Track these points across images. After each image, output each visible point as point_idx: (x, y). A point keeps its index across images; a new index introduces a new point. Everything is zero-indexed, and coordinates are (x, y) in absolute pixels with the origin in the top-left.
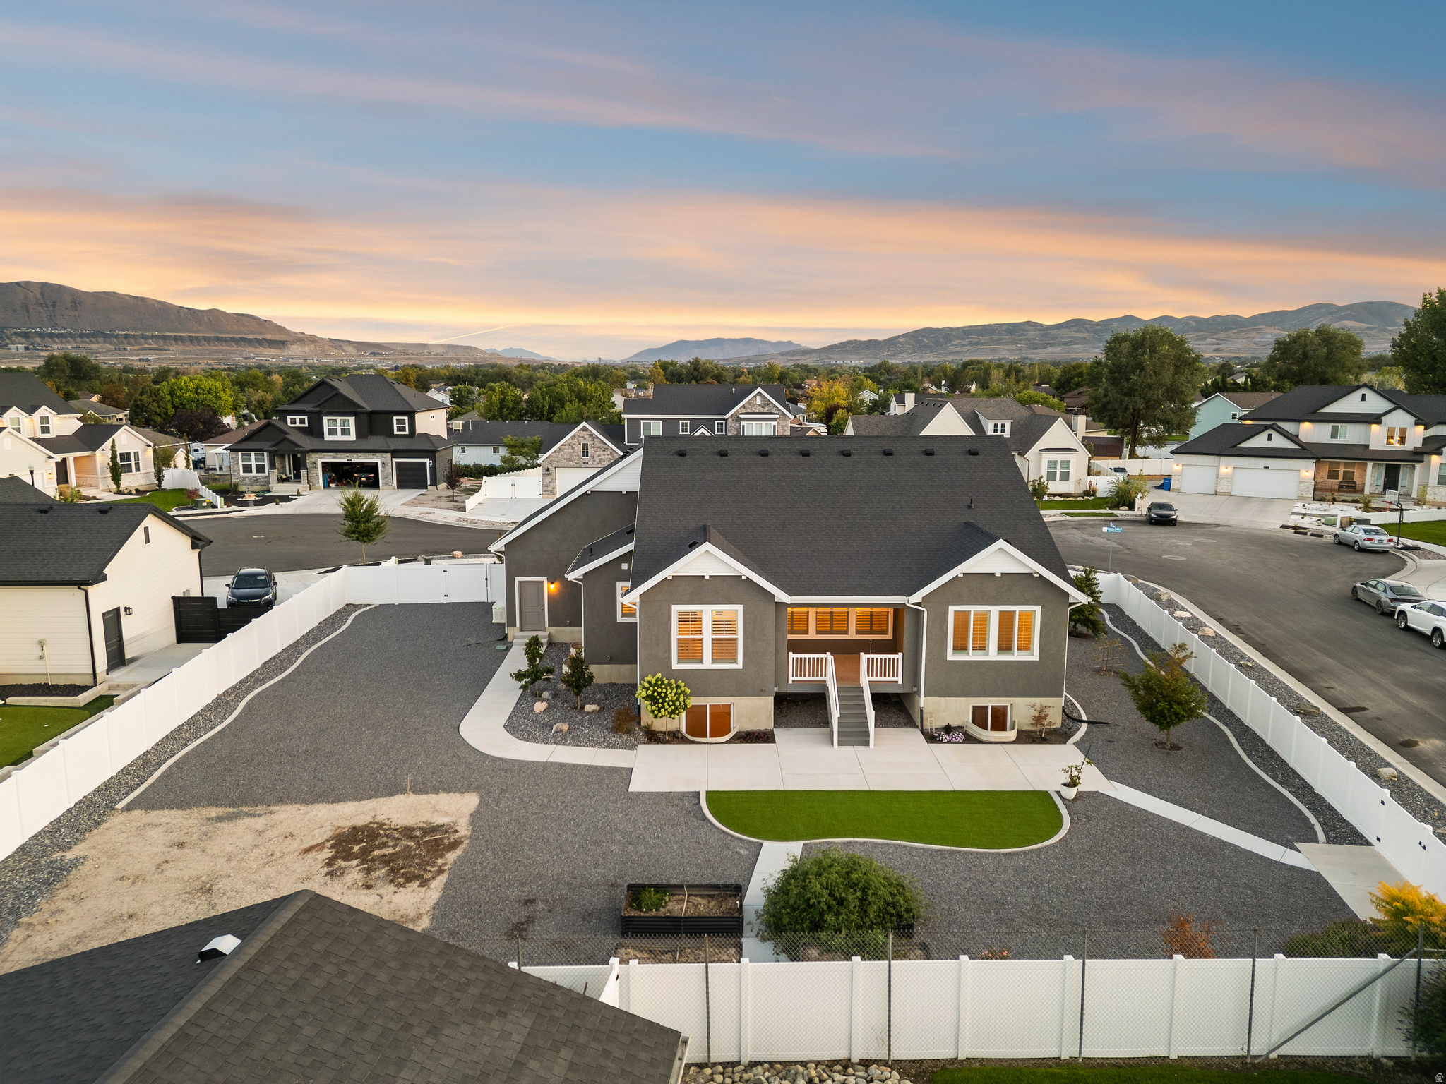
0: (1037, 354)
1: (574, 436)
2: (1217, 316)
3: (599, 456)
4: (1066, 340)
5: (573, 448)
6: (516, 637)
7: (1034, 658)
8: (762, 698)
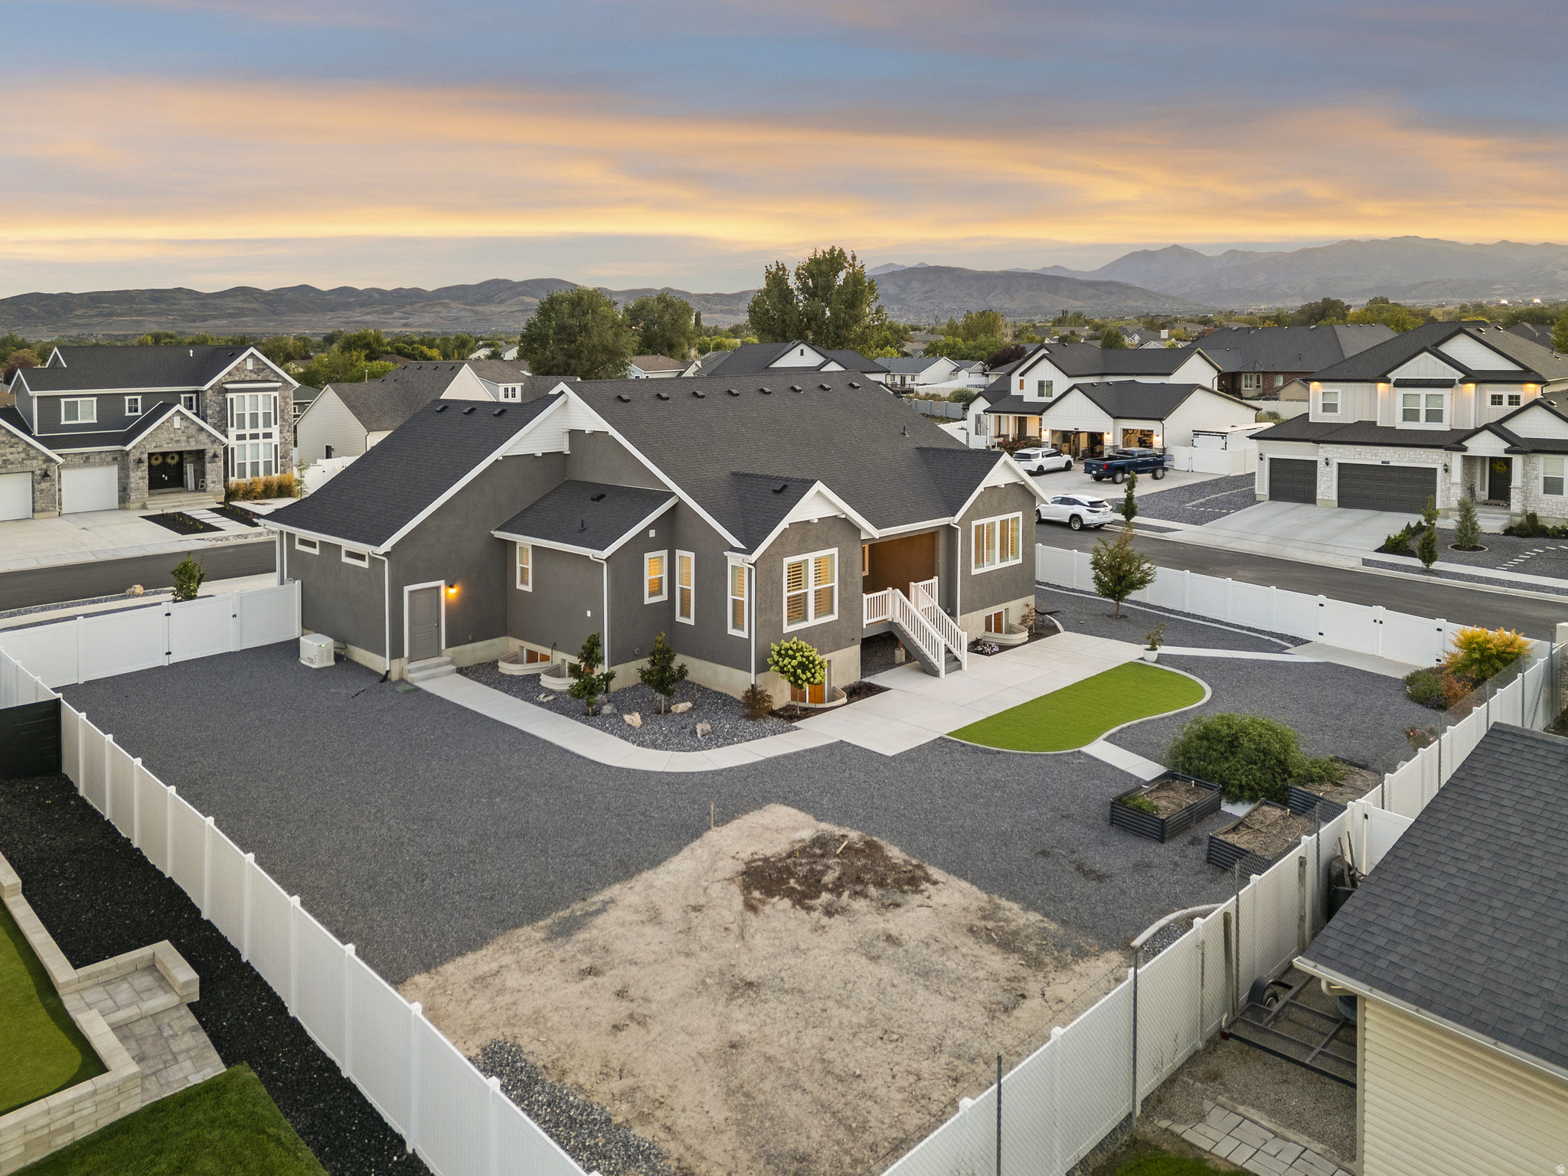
0: (196, 327)
2: (401, 289)
4: (232, 311)
6: (409, 671)
7: (1020, 561)
8: (853, 647)
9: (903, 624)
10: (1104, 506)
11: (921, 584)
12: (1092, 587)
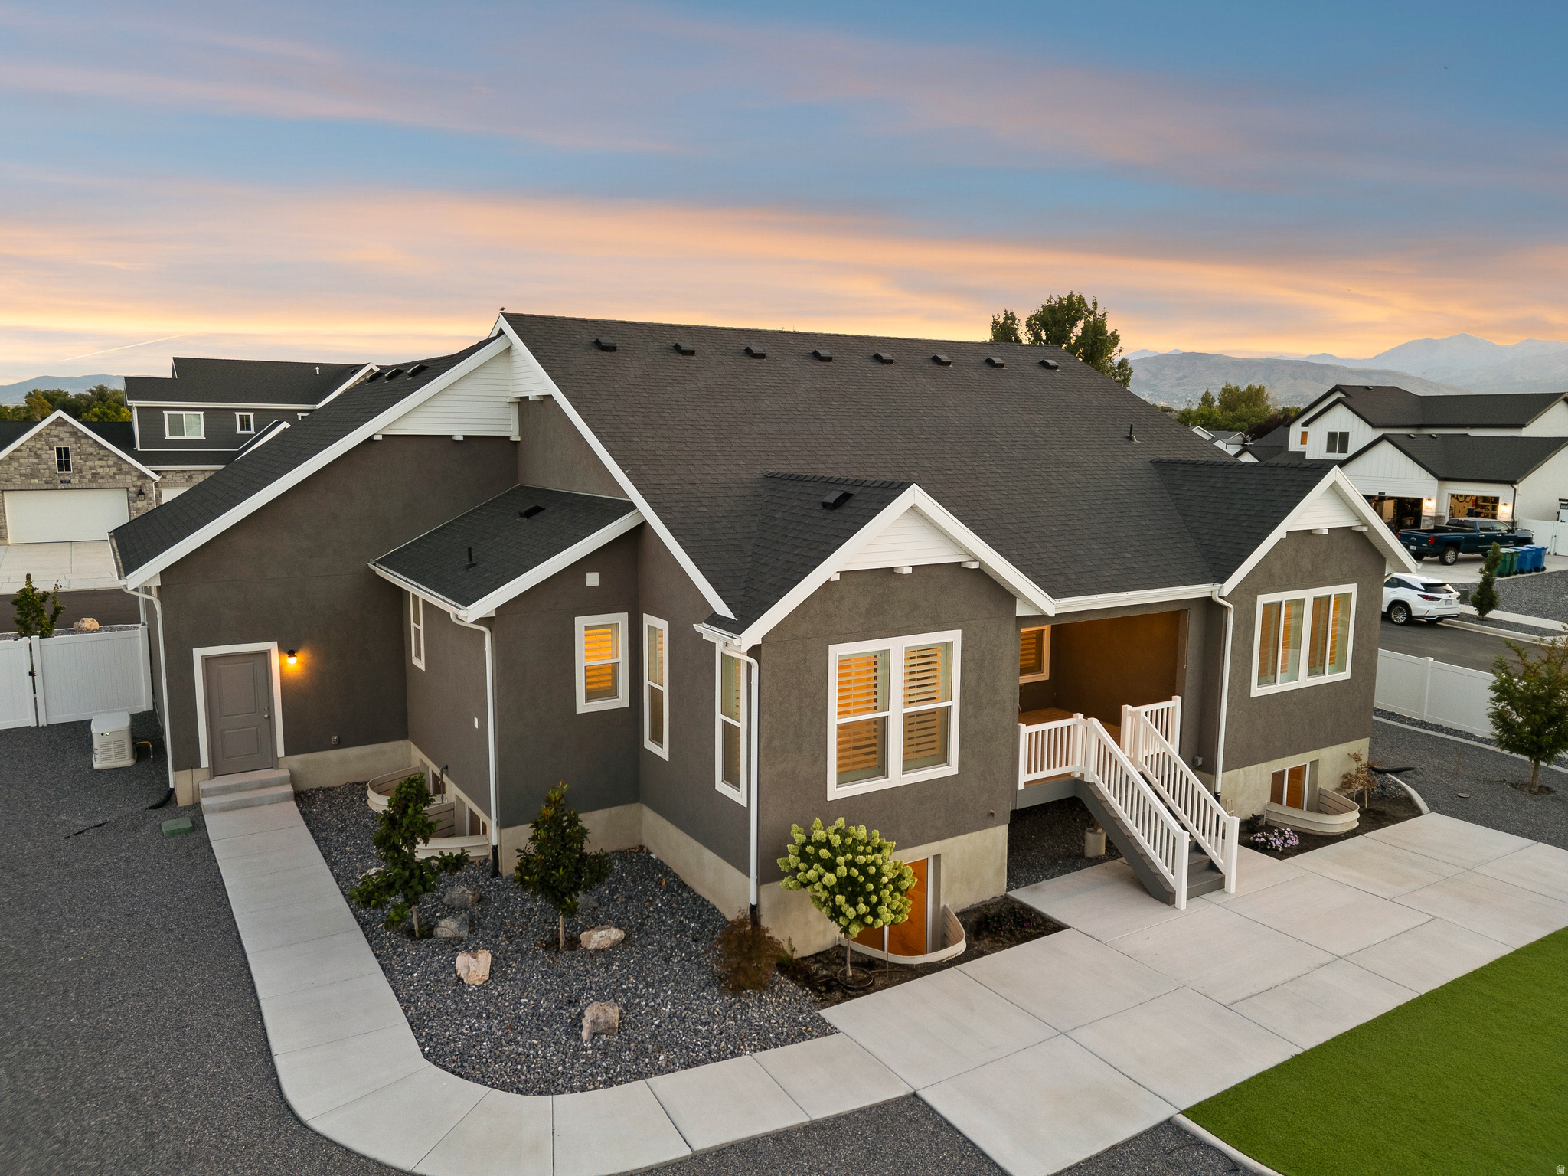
1: (39, 435)
3: (91, 468)
5: (38, 456)
6: (207, 793)
7: (1346, 675)
8: (991, 831)
9: (1103, 787)
10: (1448, 591)
11: (1143, 709)
12: (1485, 729)
